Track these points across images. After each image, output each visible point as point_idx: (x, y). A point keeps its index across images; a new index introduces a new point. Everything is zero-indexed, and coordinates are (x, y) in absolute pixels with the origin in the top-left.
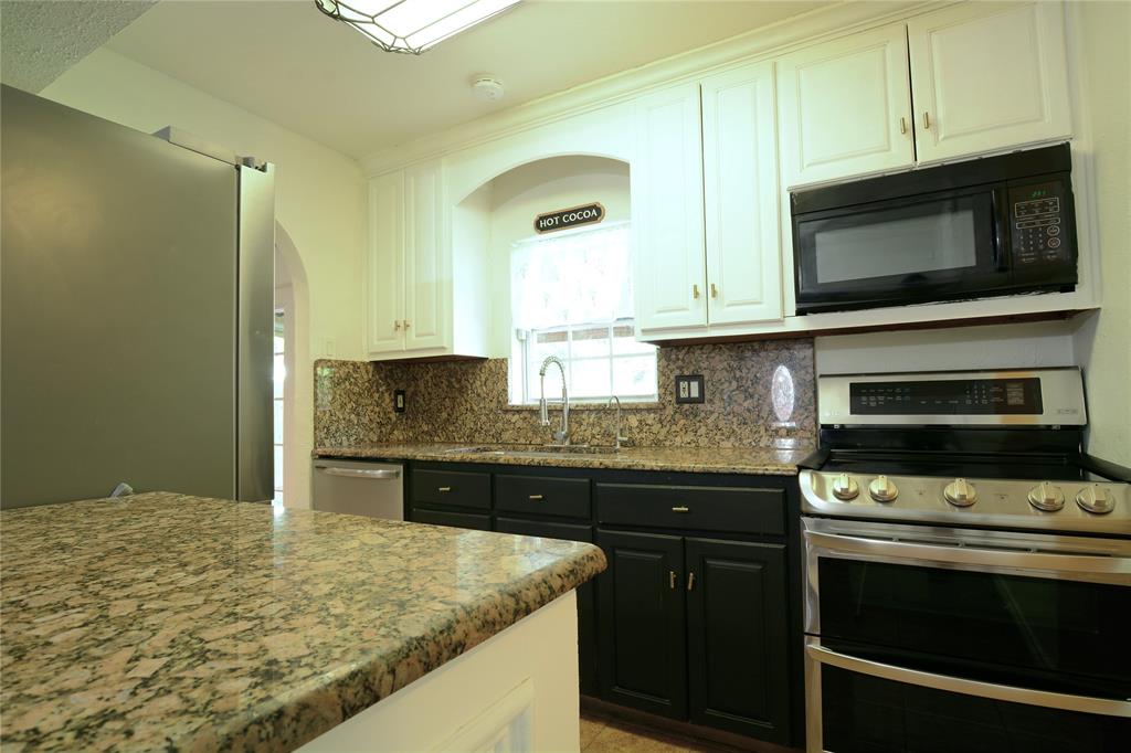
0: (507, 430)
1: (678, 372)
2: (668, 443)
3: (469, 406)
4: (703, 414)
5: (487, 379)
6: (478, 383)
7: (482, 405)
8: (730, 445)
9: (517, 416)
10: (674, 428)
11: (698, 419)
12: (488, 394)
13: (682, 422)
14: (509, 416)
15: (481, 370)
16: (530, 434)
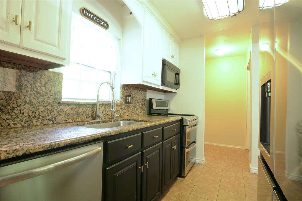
0: (60, 115)
1: (126, 94)
2: (123, 116)
3: (27, 100)
4: (130, 107)
5: (46, 83)
6: (38, 84)
7: (41, 100)
8: (135, 115)
9: (68, 107)
10: (125, 111)
11: (130, 108)
12: (46, 93)
13: (126, 109)
14: (62, 107)
15: (41, 76)
16: (75, 117)
